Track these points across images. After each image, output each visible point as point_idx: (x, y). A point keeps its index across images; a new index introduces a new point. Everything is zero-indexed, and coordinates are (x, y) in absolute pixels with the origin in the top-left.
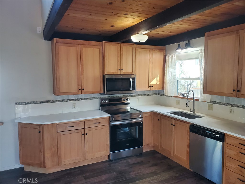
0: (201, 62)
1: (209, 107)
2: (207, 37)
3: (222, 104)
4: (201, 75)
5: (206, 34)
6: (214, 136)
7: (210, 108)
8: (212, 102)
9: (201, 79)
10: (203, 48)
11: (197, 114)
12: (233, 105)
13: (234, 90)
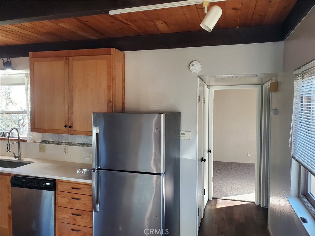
0: (27, 90)
1: (40, 148)
2: (33, 58)
3: (55, 144)
4: (28, 107)
5: (30, 53)
6: (44, 186)
7: (42, 149)
8: (44, 142)
9: (28, 112)
10: (28, 71)
11: (24, 159)
12: (67, 144)
13: (66, 126)
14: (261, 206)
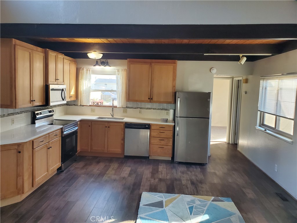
3: (133, 108)
5: (128, 60)
6: (145, 127)
7: (125, 111)
8: (126, 107)
12: (141, 108)
13: (149, 99)
14: (230, 143)
